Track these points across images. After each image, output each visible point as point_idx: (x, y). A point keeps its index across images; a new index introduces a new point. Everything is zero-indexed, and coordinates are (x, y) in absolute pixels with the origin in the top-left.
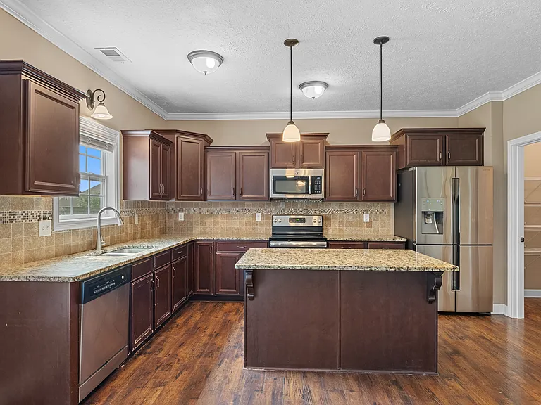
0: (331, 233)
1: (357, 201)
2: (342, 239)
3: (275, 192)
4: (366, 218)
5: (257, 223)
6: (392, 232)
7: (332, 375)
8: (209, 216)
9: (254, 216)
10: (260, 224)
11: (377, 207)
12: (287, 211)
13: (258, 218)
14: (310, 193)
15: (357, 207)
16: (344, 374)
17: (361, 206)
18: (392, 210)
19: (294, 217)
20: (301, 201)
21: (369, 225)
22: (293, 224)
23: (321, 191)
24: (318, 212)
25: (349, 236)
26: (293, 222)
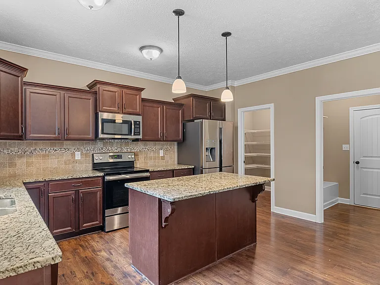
0: (139, 165)
1: (161, 141)
2: (158, 169)
3: (103, 133)
4: (161, 153)
5: (76, 161)
6: (176, 162)
7: (215, 266)
8: (21, 157)
9: (73, 155)
10: (80, 162)
11: (167, 145)
12: (105, 150)
13: (78, 156)
14: (133, 134)
15: (155, 145)
16: (221, 263)
17: (158, 145)
18: (176, 147)
19: (112, 154)
20: (116, 141)
21: (163, 158)
22: (111, 161)
23: (140, 133)
24: (129, 150)
25: (151, 167)
26: (113, 159)
